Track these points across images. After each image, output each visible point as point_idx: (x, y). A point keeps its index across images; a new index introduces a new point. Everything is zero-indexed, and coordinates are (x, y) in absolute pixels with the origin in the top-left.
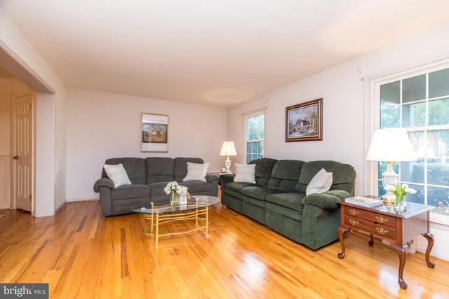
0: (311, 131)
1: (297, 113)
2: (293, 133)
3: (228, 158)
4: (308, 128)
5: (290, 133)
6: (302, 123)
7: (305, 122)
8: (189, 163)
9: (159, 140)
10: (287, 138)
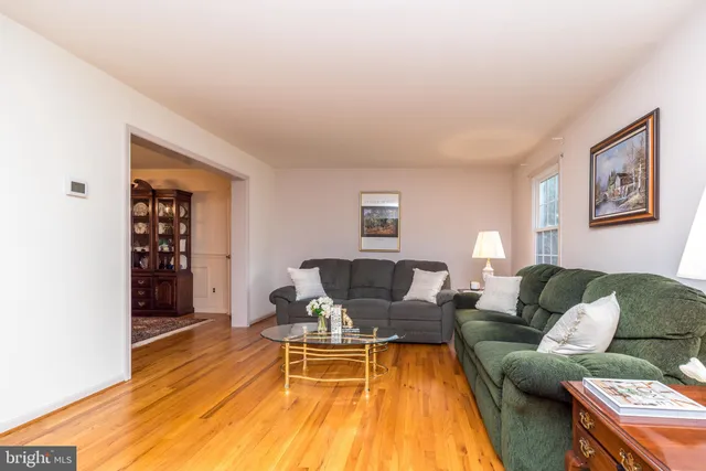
0: (636, 197)
1: (609, 158)
2: (603, 207)
3: (488, 264)
4: (629, 191)
5: (597, 207)
6: (618, 179)
7: (625, 178)
8: (417, 270)
9: (385, 232)
10: (591, 221)
